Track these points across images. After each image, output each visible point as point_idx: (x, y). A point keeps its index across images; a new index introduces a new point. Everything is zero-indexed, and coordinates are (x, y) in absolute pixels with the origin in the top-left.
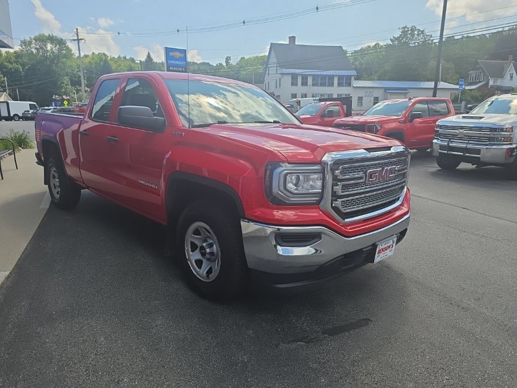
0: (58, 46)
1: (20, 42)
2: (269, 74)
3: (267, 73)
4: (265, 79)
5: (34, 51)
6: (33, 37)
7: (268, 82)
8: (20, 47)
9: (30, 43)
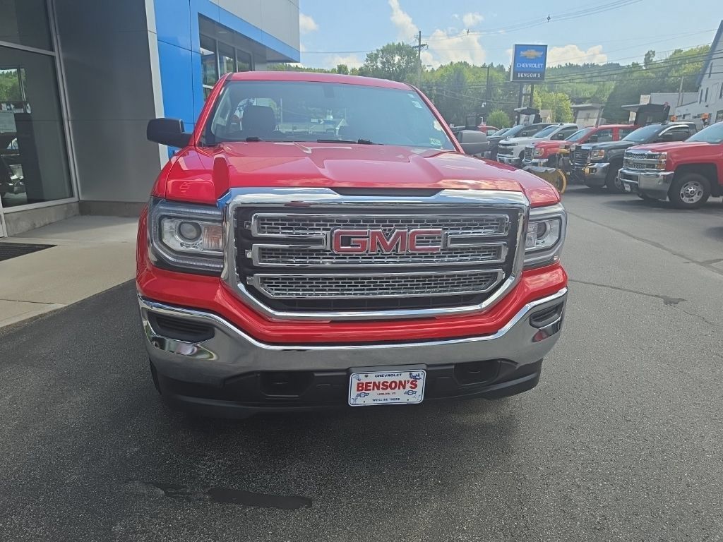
0: (406, 58)
1: (366, 57)
2: (710, 74)
3: (708, 71)
4: (702, 84)
5: (380, 65)
6: (380, 48)
7: (708, 89)
8: (366, 63)
9: (377, 55)
